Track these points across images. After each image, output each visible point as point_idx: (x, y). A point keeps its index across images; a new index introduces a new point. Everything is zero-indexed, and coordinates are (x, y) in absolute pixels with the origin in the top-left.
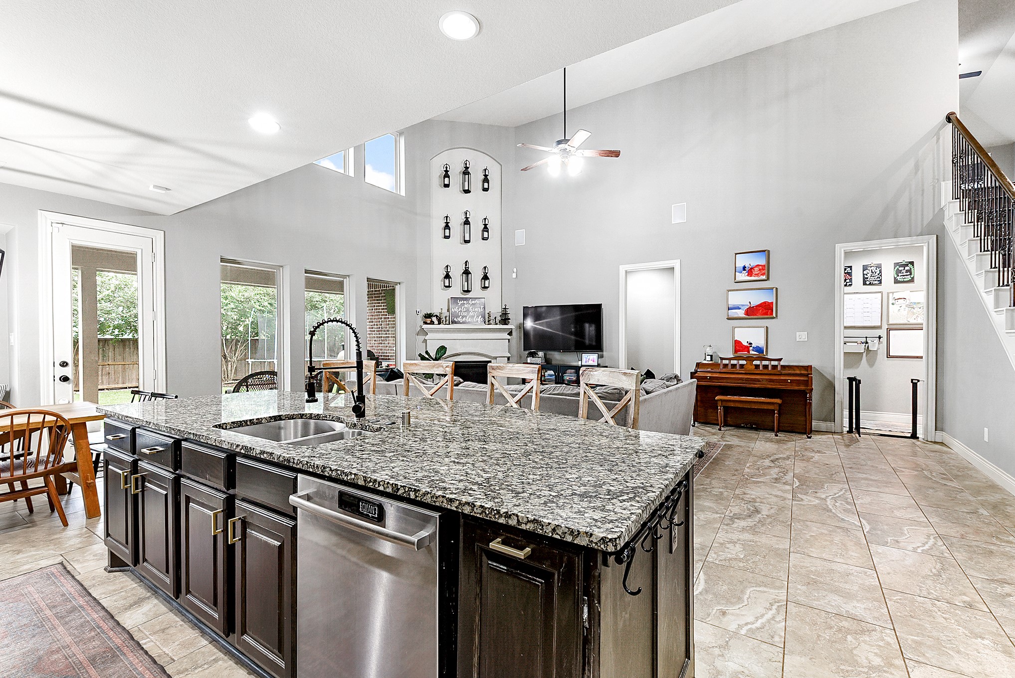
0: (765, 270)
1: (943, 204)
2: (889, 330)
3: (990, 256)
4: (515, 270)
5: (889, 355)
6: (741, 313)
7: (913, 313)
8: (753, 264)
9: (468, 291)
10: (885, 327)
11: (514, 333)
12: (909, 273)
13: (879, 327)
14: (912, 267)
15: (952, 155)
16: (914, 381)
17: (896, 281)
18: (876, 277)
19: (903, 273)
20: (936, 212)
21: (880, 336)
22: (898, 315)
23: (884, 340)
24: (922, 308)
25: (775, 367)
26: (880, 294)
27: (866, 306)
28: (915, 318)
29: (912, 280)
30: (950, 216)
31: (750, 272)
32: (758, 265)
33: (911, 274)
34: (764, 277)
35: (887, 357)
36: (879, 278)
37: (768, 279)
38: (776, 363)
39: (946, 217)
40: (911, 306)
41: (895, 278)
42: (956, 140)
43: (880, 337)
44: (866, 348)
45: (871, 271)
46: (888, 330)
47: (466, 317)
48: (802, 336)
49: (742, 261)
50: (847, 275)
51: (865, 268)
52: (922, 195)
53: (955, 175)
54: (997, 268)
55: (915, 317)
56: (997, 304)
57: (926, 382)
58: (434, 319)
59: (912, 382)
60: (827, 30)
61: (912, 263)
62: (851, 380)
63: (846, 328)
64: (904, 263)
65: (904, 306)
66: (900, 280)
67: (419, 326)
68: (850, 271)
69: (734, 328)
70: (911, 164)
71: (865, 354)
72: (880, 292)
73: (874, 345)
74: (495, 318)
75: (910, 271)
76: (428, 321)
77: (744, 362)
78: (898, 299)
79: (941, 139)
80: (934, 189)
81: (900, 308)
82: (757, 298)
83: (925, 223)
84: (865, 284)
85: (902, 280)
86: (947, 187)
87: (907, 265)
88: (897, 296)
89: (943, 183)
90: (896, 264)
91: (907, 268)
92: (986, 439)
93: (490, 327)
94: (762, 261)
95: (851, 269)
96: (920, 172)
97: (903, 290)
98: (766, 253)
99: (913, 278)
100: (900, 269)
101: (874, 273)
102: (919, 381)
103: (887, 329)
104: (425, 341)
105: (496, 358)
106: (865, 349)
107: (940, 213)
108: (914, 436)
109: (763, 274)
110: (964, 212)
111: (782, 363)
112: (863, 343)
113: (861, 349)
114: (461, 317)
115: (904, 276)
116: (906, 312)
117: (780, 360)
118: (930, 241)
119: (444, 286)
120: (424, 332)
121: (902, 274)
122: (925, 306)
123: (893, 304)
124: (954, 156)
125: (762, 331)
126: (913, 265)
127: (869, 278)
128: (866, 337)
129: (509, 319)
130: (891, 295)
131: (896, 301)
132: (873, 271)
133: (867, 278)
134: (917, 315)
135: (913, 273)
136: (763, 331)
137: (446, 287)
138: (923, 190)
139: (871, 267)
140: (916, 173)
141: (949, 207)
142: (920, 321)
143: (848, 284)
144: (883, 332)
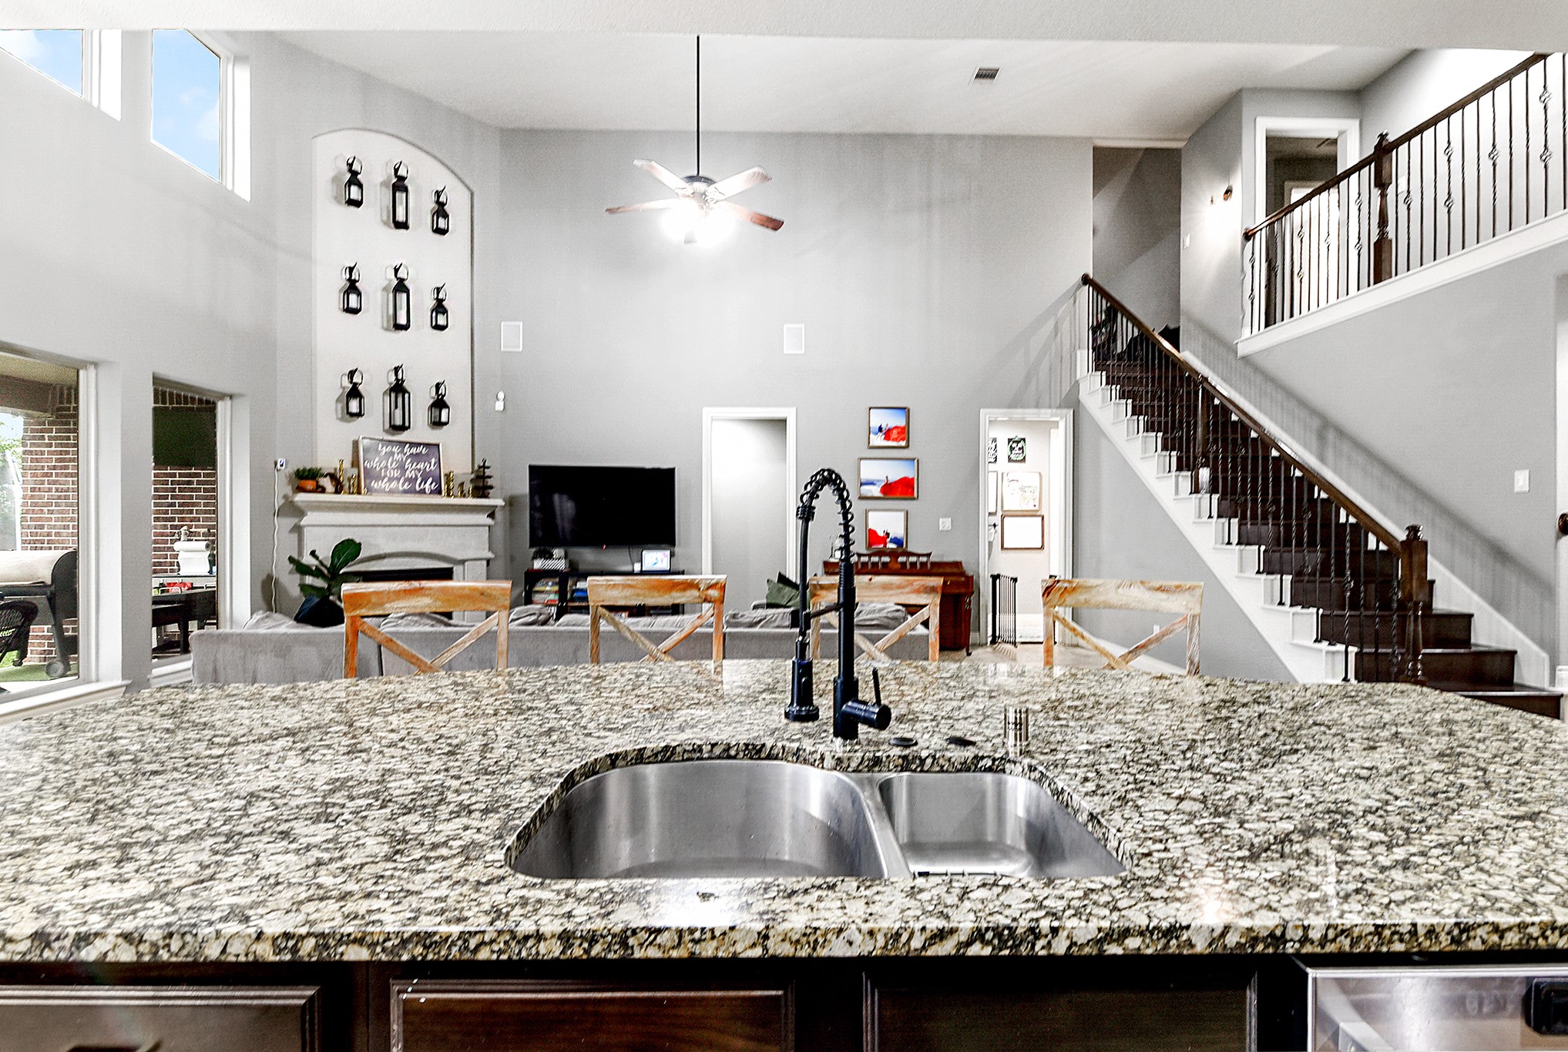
0: (904, 433)
1: (1078, 377)
4: (501, 395)
5: (1004, 547)
6: (875, 491)
7: (1026, 498)
8: (892, 425)
9: (403, 428)
10: (1000, 513)
11: (499, 515)
12: (1021, 452)
13: (996, 514)
14: (1024, 445)
17: (1010, 460)
18: (992, 454)
19: (1016, 450)
21: (994, 523)
23: (998, 528)
25: (923, 564)
26: (997, 474)
29: (1024, 460)
31: (888, 435)
32: (896, 427)
34: (903, 443)
35: (1002, 550)
36: (995, 455)
37: (907, 446)
38: (924, 559)
40: (1024, 489)
41: (1009, 456)
42: (1091, 305)
43: (996, 526)
46: (1003, 517)
47: (398, 479)
48: (945, 524)
49: (880, 419)
55: (1026, 502)
58: (326, 482)
60: (972, 137)
61: (1024, 440)
62: (995, 578)
64: (1016, 439)
65: (1017, 490)
66: (1013, 459)
67: (281, 495)
69: (867, 512)
70: (1051, 323)
72: (996, 472)
73: (991, 535)
74: (462, 484)
75: (1022, 449)
76: (310, 484)
77: (886, 559)
78: (1011, 481)
79: (1076, 302)
81: (1013, 492)
82: (895, 472)
85: (1015, 459)
86: (1084, 357)
87: (1019, 442)
88: (1010, 476)
89: (1078, 352)
90: (1010, 440)
91: (1019, 445)
93: (452, 501)
94: (902, 423)
98: (906, 411)
99: (1025, 458)
100: (1014, 445)
101: (991, 448)
103: (1002, 515)
104: (298, 529)
105: (463, 562)
107: (1076, 384)
109: (903, 439)
111: (933, 559)
114: (386, 480)
115: (1016, 454)
116: (1019, 496)
117: (928, 555)
118: (1068, 416)
119: (348, 413)
120: (292, 509)
121: (1015, 452)
123: (1006, 485)
125: (900, 516)
126: (1025, 443)
129: (491, 487)
130: (1005, 475)
131: (1009, 482)
132: (990, 446)
134: (1029, 500)
135: (1024, 452)
136: (902, 515)
137: (352, 415)
140: (1055, 336)
144: (997, 520)
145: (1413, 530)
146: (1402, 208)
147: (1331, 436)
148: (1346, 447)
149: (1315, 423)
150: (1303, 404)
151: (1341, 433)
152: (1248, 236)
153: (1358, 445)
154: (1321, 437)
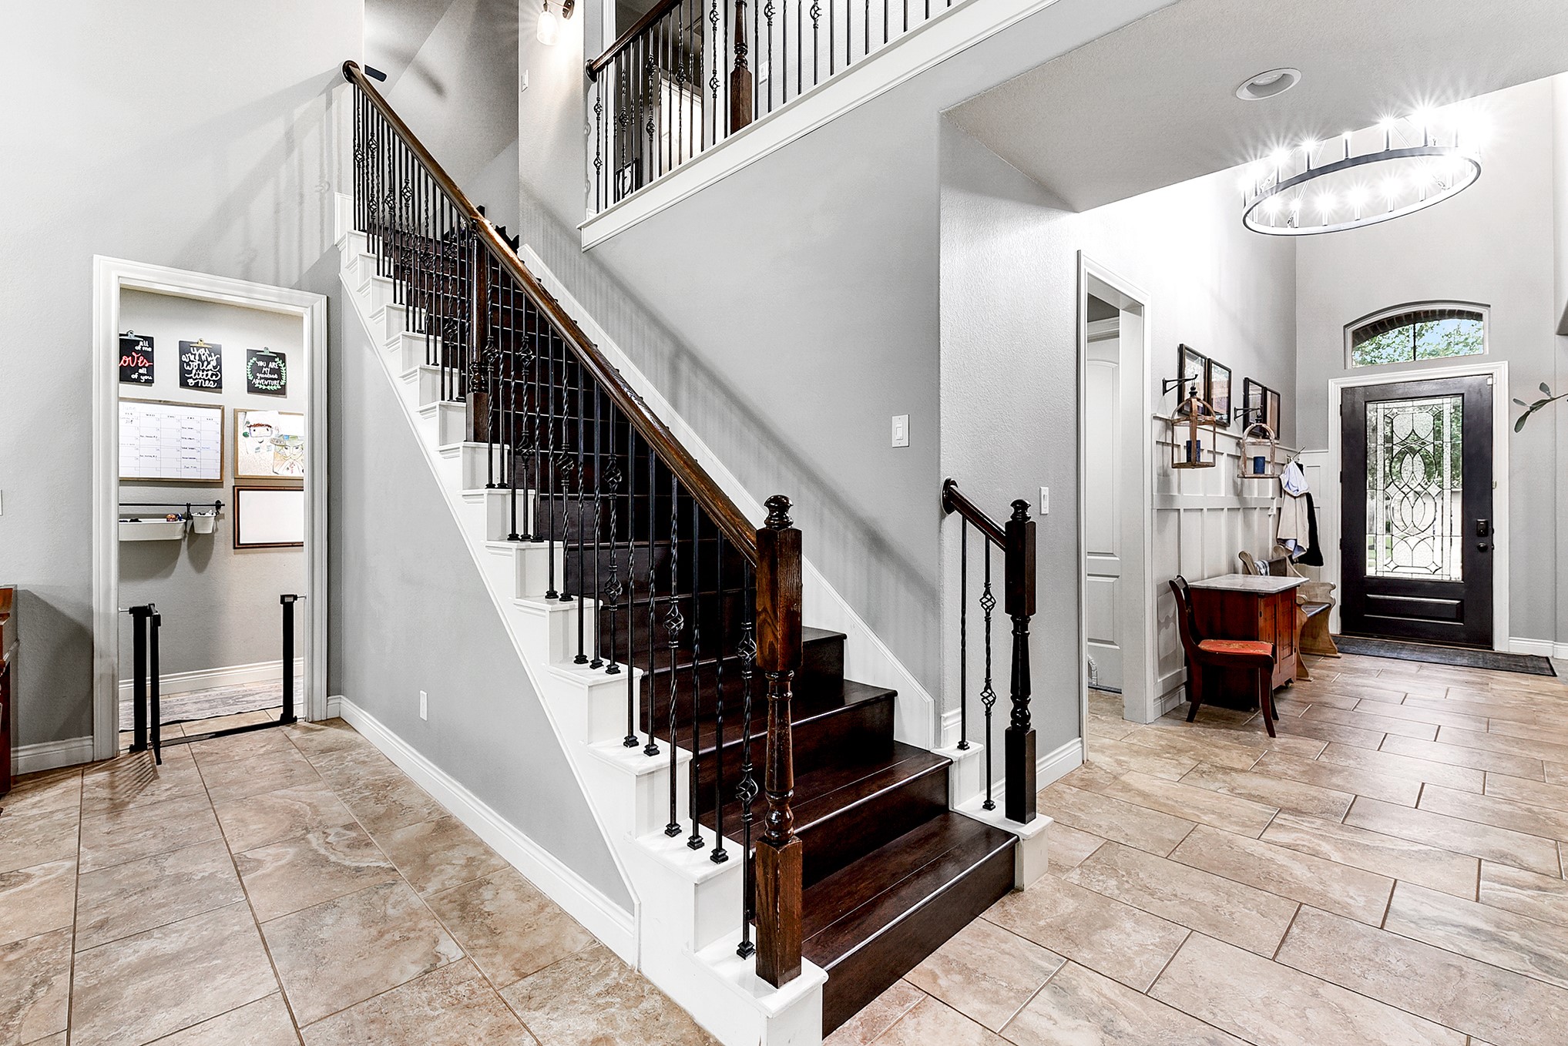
1: (337, 237)
2: (239, 490)
3: (425, 343)
5: (239, 544)
7: (285, 458)
10: (229, 483)
12: (276, 376)
13: (217, 484)
14: (282, 365)
15: (353, 145)
16: (287, 600)
17: (252, 389)
18: (210, 373)
19: (265, 373)
20: (325, 250)
21: (218, 502)
22: (255, 459)
23: (227, 510)
24: (300, 447)
26: (219, 411)
27: (188, 434)
28: (288, 466)
29: (282, 392)
30: (352, 258)
33: (280, 378)
35: (235, 548)
36: (217, 376)
39: (344, 262)
40: (281, 442)
41: (249, 382)
42: (361, 117)
43: (218, 505)
44: (188, 530)
45: (197, 358)
46: (237, 491)
50: (141, 358)
51: (184, 348)
52: (301, 203)
53: (359, 185)
54: (438, 365)
55: (287, 464)
56: (444, 437)
57: (309, 599)
59: (282, 602)
61: (282, 357)
62: (140, 614)
63: (124, 482)
64: (266, 353)
65: (267, 442)
66: (260, 386)
68: (150, 349)
70: (279, 128)
71: (184, 545)
72: (218, 407)
73: (206, 524)
75: (278, 371)
78: (255, 425)
79: (334, 105)
80: (321, 199)
81: (259, 445)
83: (307, 266)
84: (184, 383)
85: (264, 387)
86: (344, 205)
87: (272, 359)
88: (253, 418)
89: (337, 196)
90: (252, 353)
91: (272, 365)
92: (424, 715)
95: (151, 345)
96: (296, 153)
97: (264, 409)
99: (284, 387)
100: (261, 364)
101: (206, 363)
102: (295, 598)
103: (234, 487)
106: (185, 531)
107: (334, 253)
108: (288, 718)
110: (376, 256)
112: (180, 519)
113: (176, 530)
115: (267, 379)
116: (272, 453)
118: (316, 306)
121: (263, 376)
122: (306, 443)
123: (245, 435)
124: (356, 148)
126: (284, 362)
127: (194, 371)
128: (188, 505)
130: (241, 416)
131: (252, 429)
132: (204, 358)
133: (191, 372)
134: (291, 461)
135: (284, 377)
138: (302, 196)
139: (198, 348)
140: (290, 150)
141: (349, 242)
142: (297, 474)
143: (143, 378)
144: (225, 495)
145: (778, 506)
146: (763, 20)
147: (684, 366)
148: (701, 383)
149: (667, 348)
150: (655, 320)
151: (696, 362)
152: (593, 72)
153: (716, 382)
154: (674, 370)
